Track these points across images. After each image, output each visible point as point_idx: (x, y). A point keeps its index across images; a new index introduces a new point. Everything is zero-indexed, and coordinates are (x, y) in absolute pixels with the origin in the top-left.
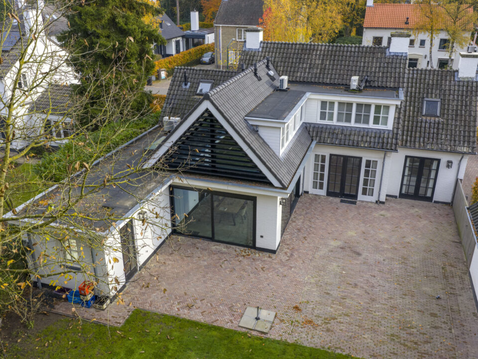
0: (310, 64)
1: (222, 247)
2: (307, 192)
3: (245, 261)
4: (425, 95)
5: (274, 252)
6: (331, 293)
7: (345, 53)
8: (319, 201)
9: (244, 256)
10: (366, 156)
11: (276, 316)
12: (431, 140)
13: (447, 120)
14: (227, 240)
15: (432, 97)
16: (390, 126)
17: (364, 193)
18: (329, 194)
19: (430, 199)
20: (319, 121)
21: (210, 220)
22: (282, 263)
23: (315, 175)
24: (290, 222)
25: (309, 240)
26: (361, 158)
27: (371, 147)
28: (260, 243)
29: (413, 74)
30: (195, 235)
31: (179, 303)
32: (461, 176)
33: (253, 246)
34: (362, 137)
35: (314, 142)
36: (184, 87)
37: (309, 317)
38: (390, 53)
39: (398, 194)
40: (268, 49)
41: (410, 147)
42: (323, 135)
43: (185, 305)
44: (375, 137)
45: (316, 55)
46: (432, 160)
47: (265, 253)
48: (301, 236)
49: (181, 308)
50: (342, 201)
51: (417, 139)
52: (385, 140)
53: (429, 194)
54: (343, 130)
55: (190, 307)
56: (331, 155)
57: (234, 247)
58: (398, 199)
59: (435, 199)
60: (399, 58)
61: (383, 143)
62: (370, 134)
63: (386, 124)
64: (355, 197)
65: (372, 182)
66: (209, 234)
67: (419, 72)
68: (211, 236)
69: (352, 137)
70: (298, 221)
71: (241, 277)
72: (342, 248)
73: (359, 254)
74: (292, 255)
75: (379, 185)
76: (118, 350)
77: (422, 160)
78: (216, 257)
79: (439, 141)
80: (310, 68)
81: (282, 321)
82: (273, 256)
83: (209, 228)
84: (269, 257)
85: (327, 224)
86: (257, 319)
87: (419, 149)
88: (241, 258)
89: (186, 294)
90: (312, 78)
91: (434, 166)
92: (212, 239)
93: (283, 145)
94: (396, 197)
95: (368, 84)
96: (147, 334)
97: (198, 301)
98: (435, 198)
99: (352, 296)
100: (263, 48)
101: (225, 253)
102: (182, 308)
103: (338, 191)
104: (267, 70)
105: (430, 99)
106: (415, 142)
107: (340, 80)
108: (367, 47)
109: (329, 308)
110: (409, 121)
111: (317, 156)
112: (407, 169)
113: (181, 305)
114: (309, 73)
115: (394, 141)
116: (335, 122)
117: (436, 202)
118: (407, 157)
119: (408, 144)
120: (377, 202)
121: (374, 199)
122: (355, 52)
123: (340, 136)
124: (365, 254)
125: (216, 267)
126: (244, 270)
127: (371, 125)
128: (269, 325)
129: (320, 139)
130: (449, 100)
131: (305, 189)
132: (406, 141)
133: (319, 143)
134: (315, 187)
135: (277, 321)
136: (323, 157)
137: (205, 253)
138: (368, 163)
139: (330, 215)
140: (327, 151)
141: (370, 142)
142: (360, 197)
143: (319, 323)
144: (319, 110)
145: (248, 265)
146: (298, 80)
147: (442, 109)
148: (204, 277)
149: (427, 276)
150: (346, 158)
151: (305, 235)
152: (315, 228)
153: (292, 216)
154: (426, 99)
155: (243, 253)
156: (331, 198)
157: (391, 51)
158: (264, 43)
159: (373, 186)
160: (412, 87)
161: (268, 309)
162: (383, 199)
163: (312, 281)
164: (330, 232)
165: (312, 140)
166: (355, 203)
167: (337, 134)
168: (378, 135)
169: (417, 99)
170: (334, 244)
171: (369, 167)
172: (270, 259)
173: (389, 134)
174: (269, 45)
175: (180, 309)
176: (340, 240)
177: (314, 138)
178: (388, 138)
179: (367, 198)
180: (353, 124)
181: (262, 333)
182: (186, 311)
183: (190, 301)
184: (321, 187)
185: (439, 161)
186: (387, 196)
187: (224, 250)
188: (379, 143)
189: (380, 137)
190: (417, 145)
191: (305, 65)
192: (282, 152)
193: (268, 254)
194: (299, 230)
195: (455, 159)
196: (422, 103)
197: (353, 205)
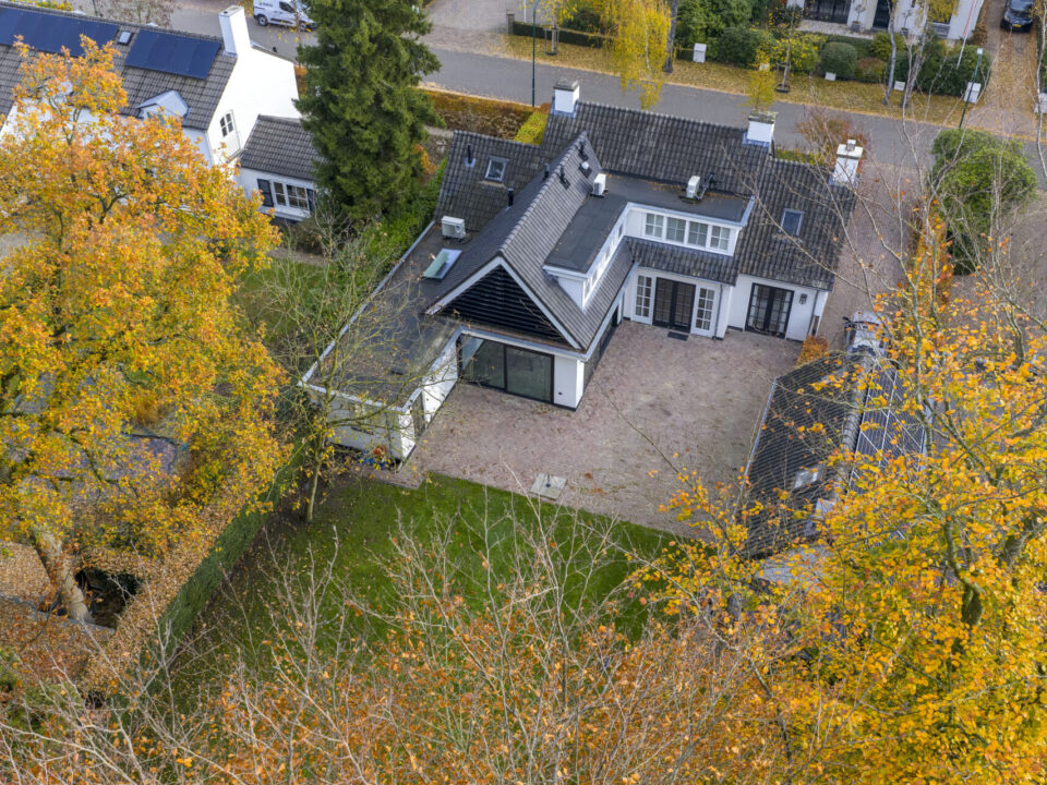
0: (641, 147)
1: (515, 401)
2: (628, 319)
3: (541, 421)
4: (787, 203)
5: (574, 410)
6: (627, 460)
7: (689, 134)
8: (641, 333)
9: (539, 413)
10: (700, 284)
11: (566, 484)
12: (783, 268)
13: (808, 242)
14: (521, 392)
15: (794, 207)
16: (730, 251)
17: (699, 324)
18: (656, 323)
19: (782, 335)
20: (644, 236)
21: (502, 361)
22: (581, 424)
23: (639, 300)
24: (599, 366)
25: (616, 393)
26: (694, 286)
27: (705, 276)
28: (558, 399)
29: (777, 169)
30: (485, 385)
31: (471, 467)
32: (819, 312)
33: (551, 402)
34: (696, 262)
35: (636, 264)
36: (467, 165)
37: (599, 485)
38: (748, 140)
39: (743, 326)
40: (585, 115)
41: (756, 275)
42: (648, 255)
43: (477, 469)
44: (711, 264)
45: (650, 133)
46: (785, 291)
47: (563, 411)
48: (609, 387)
50: (671, 335)
51: (766, 266)
52: (722, 271)
53: (781, 329)
54: (673, 251)
55: (482, 471)
56: (658, 279)
57: (529, 401)
58: (744, 332)
60: (758, 149)
61: (719, 273)
62: (705, 261)
63: (726, 248)
64: (688, 329)
65: (708, 314)
66: (501, 383)
67: (785, 167)
68: (503, 386)
69: (683, 262)
70: (609, 365)
71: (534, 440)
72: (651, 406)
73: (668, 414)
74: (594, 413)
75: (716, 319)
76: (417, 511)
77: (773, 290)
78: (508, 414)
79: (793, 270)
80: (640, 153)
81: (572, 488)
82: (573, 414)
83: (501, 373)
84: (568, 416)
85: (643, 371)
86: (548, 486)
87: (767, 277)
88: (536, 417)
89: (477, 457)
90: (641, 168)
91: (787, 299)
92: (505, 390)
93: (587, 290)
94: (741, 330)
95: (712, 186)
96: (443, 498)
97: (490, 465)
98: (788, 335)
99: (647, 463)
100: (579, 112)
101: (519, 409)
102: (475, 472)
103: (667, 321)
104: (580, 160)
105: (791, 210)
106: (762, 269)
107: (677, 176)
108: (719, 127)
109: (621, 477)
110: (760, 239)
111: (640, 278)
112: (755, 299)
113: (474, 469)
114: (638, 160)
115: (733, 270)
116: (663, 239)
117: (788, 339)
118: (754, 285)
119: (754, 272)
120: (713, 338)
121: (710, 333)
122: (701, 133)
123: (668, 259)
124: (675, 414)
125: (509, 426)
126: (539, 431)
127: (708, 248)
128: (558, 492)
129: (643, 262)
130: (815, 213)
131: (625, 315)
132: (753, 268)
133: (642, 265)
134: (638, 312)
135: (567, 488)
136: (649, 280)
137: (497, 408)
138: (703, 292)
139: (649, 357)
140: (654, 274)
141: (704, 271)
142: (694, 330)
143: (608, 491)
144: (645, 224)
145: (544, 425)
146: (622, 170)
147: (805, 225)
148: (496, 438)
149: (733, 444)
150: (676, 284)
151: (613, 387)
152: (627, 377)
153: (603, 358)
154: (786, 210)
155: (539, 410)
156: (658, 329)
157: (749, 137)
158: (580, 104)
159: (710, 319)
160: (772, 189)
161: (559, 475)
162: (721, 334)
163: (610, 446)
164: (644, 382)
165: (633, 262)
166: (684, 338)
167: (665, 256)
168: (715, 262)
169: (775, 208)
170: (644, 399)
171: (704, 297)
172: (568, 419)
173: (728, 261)
174: (587, 109)
175: (473, 473)
176: (652, 395)
177: (636, 259)
178: (726, 267)
179: (702, 332)
180: (685, 244)
181: (551, 499)
182: (478, 475)
183: (482, 465)
184: (646, 314)
185: (793, 292)
186: (729, 327)
187: (519, 405)
188: (714, 272)
189: (717, 264)
190: (765, 274)
191: (633, 147)
192: (584, 302)
193: (567, 412)
194: (607, 379)
195: (810, 294)
196: (781, 215)
197: (683, 342)
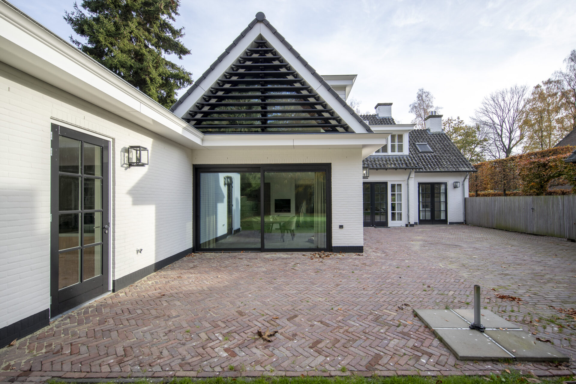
1: (280, 255)
9: (319, 257)
10: (391, 180)
12: (437, 166)
13: (440, 154)
16: (406, 151)
17: (393, 218)
19: (445, 222)
25: (385, 243)
26: (386, 183)
28: (338, 239)
33: (328, 247)
39: (418, 221)
46: (440, 184)
47: (349, 254)
49: (240, 346)
50: (376, 228)
51: (426, 166)
53: (443, 217)
57: (298, 253)
58: (419, 225)
59: (449, 220)
61: (406, 163)
62: (391, 160)
63: (402, 151)
64: (386, 224)
65: (399, 205)
75: (407, 208)
77: (433, 185)
78: (277, 262)
79: (444, 166)
82: (362, 254)
84: (358, 255)
88: (319, 260)
89: (241, 314)
91: (443, 187)
92: (261, 249)
94: (417, 223)
102: (243, 346)
105: (419, 143)
106: (425, 168)
112: (421, 196)
113: (237, 339)
115: (414, 161)
117: (451, 223)
118: (419, 184)
120: (407, 225)
121: (403, 223)
125: (286, 271)
126: (338, 269)
127: (390, 153)
130: (433, 144)
137: (256, 261)
145: (339, 264)
147: (432, 148)
148: (271, 283)
150: (373, 185)
154: (416, 143)
159: (401, 210)
162: (412, 221)
171: (394, 191)
173: (407, 157)
175: (237, 350)
178: (408, 160)
179: (397, 223)
185: (446, 184)
187: (286, 256)
189: (401, 160)
190: (429, 170)
193: (353, 254)
195: (459, 180)
